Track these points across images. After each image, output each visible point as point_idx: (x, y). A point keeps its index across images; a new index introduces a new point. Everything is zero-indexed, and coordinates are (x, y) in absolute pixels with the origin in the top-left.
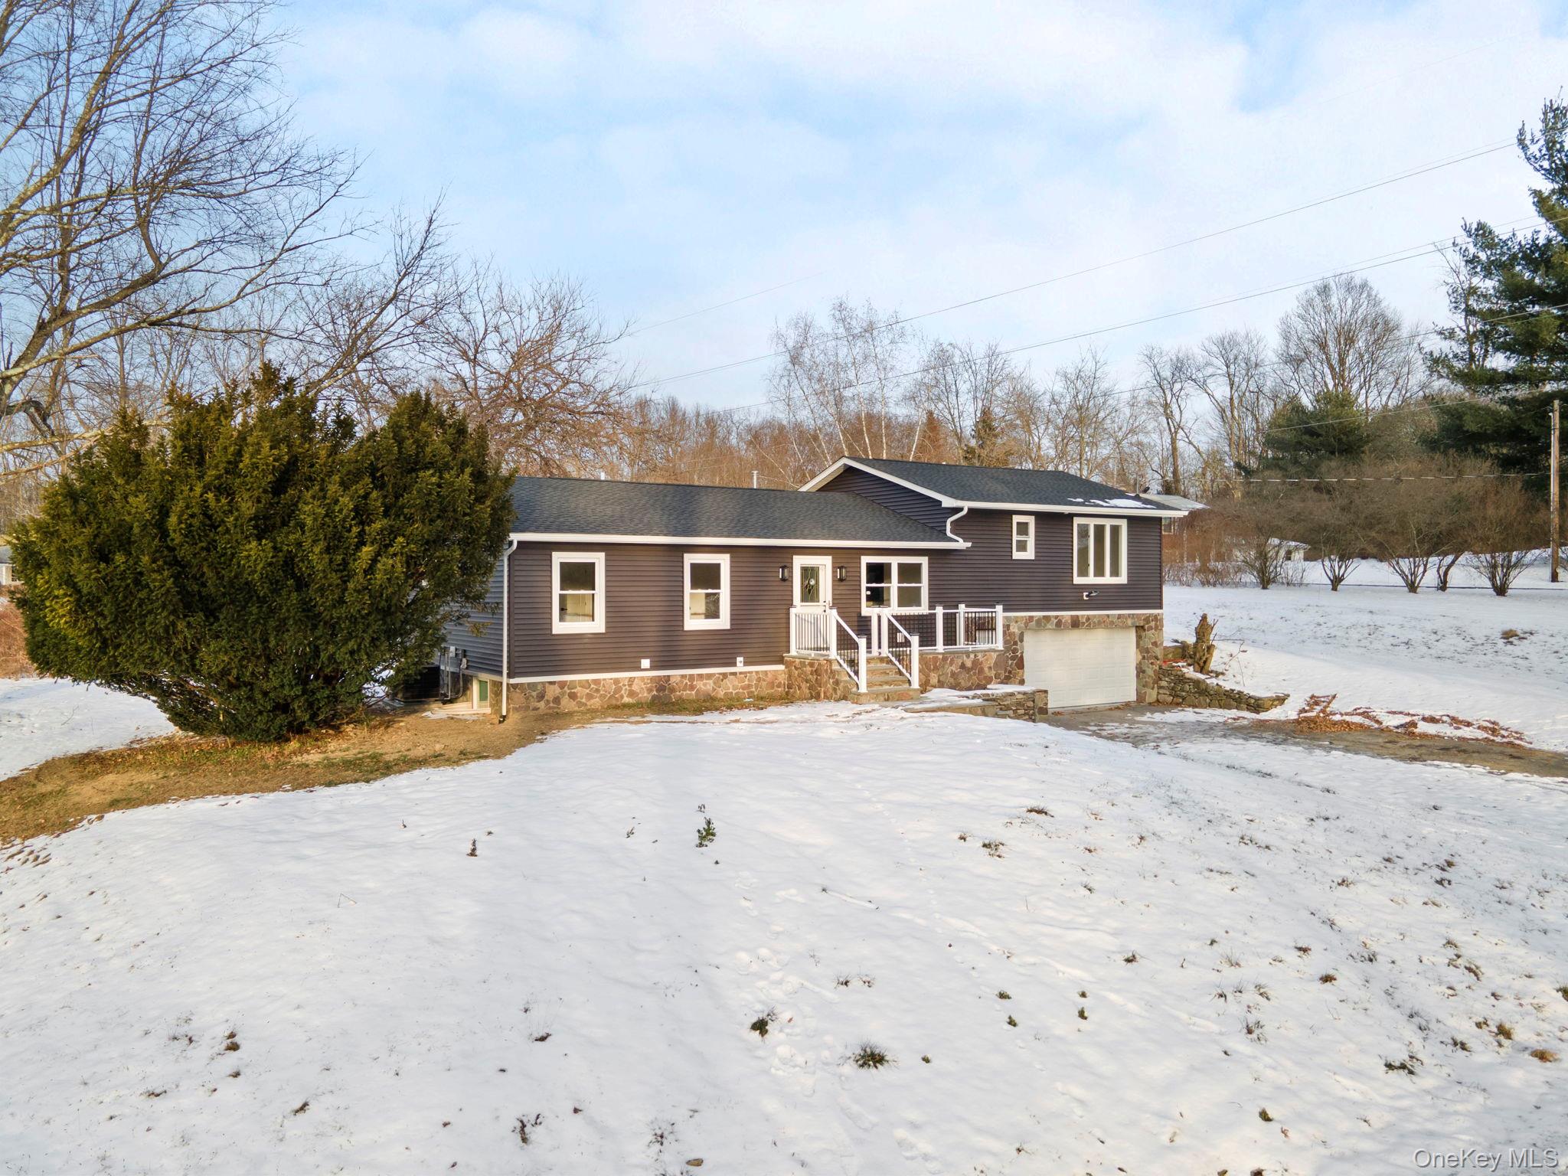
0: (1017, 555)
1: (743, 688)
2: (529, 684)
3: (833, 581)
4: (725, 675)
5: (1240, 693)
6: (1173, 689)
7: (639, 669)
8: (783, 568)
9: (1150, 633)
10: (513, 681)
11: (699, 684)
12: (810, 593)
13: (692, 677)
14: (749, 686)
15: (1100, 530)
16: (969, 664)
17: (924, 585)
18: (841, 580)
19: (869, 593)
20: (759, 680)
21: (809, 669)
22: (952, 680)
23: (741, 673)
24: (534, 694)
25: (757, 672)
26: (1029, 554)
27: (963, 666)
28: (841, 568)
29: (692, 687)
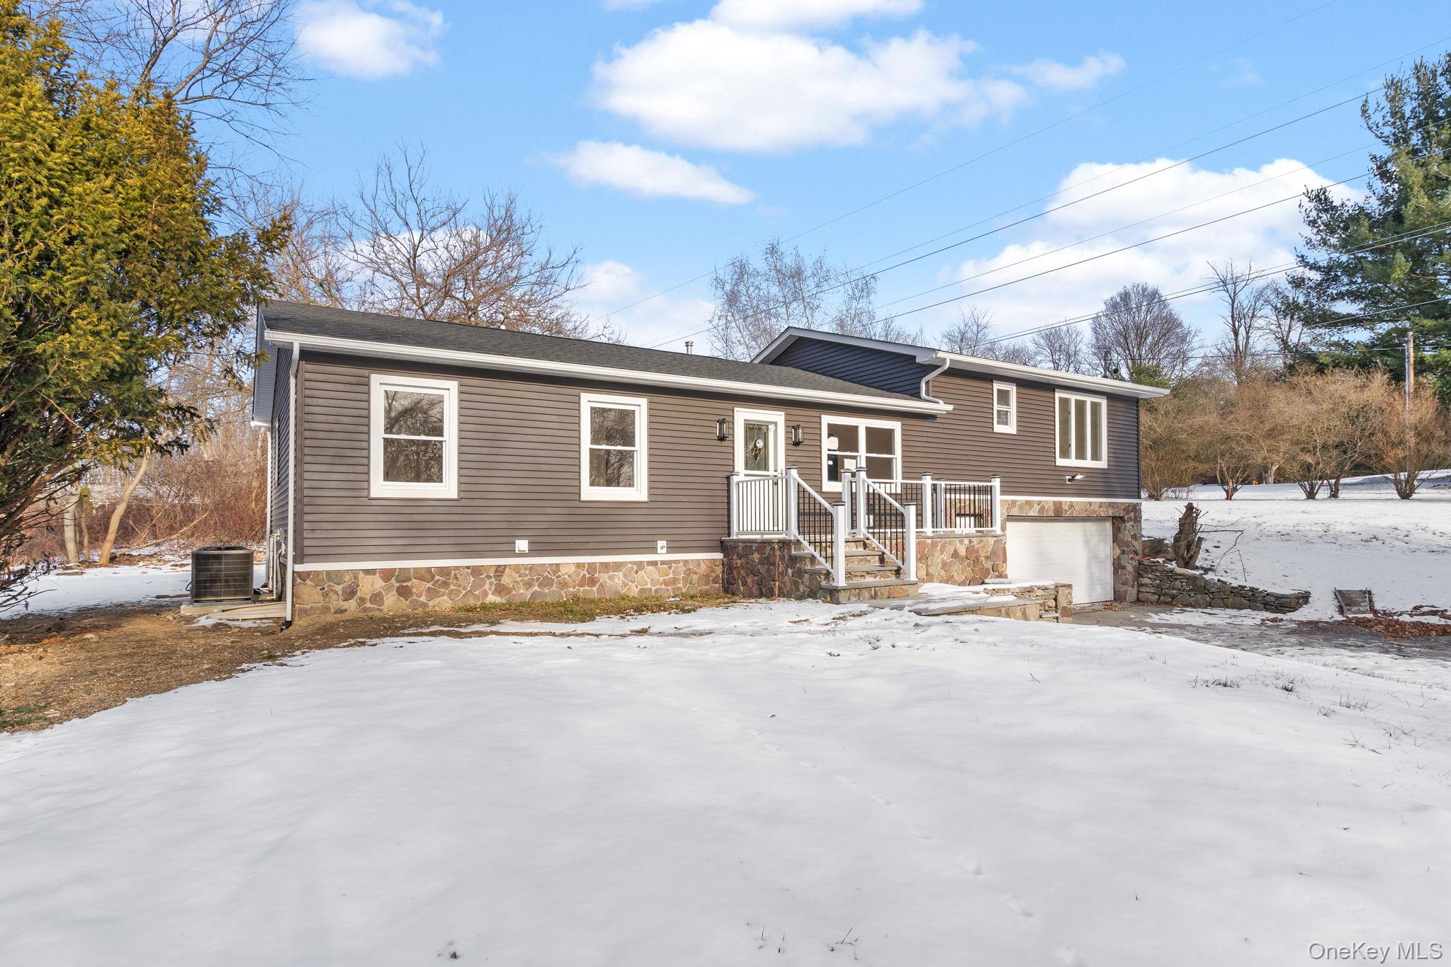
0: (998, 428)
1: (666, 584)
2: (328, 573)
3: (787, 444)
4: (640, 565)
5: (1252, 589)
6: (1158, 586)
7: (512, 553)
8: (722, 422)
9: (1129, 525)
10: (299, 568)
11: (603, 577)
12: (757, 459)
13: (592, 567)
14: (675, 581)
15: (1080, 406)
16: (962, 552)
17: (898, 456)
18: (797, 444)
19: (831, 463)
20: (689, 572)
21: (756, 556)
22: (943, 573)
23: (663, 563)
24: (339, 588)
25: (686, 562)
26: (1011, 428)
27: (955, 554)
28: (796, 428)
29: (592, 582)
